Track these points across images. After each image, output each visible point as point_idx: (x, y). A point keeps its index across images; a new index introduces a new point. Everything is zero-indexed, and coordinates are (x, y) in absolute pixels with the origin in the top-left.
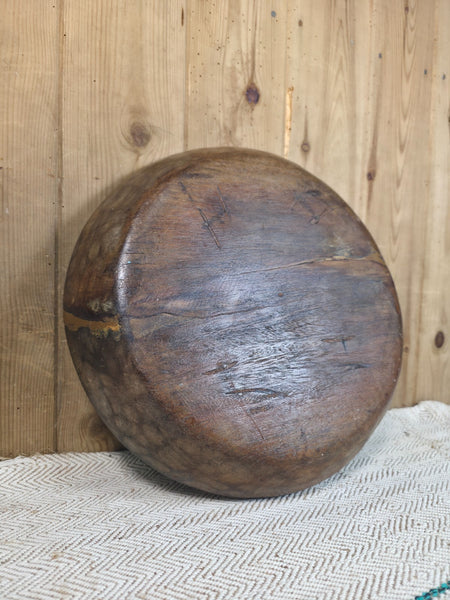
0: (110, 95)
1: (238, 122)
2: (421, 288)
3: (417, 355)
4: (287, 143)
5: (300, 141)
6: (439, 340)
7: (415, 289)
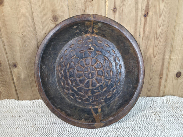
0: (45, 8)
1: (87, 7)
2: (170, 56)
3: (166, 80)
4: (107, 10)
5: (112, 8)
6: (178, 75)
7: (167, 56)
